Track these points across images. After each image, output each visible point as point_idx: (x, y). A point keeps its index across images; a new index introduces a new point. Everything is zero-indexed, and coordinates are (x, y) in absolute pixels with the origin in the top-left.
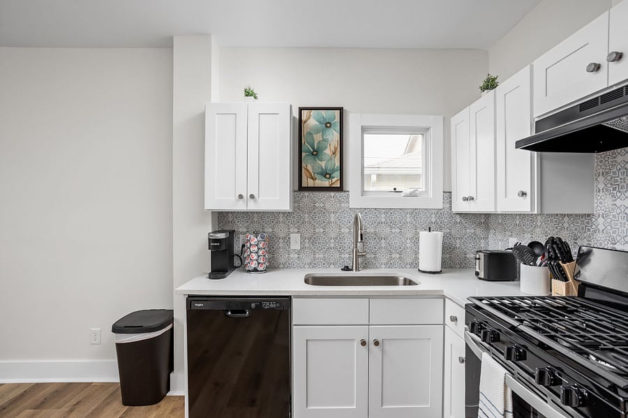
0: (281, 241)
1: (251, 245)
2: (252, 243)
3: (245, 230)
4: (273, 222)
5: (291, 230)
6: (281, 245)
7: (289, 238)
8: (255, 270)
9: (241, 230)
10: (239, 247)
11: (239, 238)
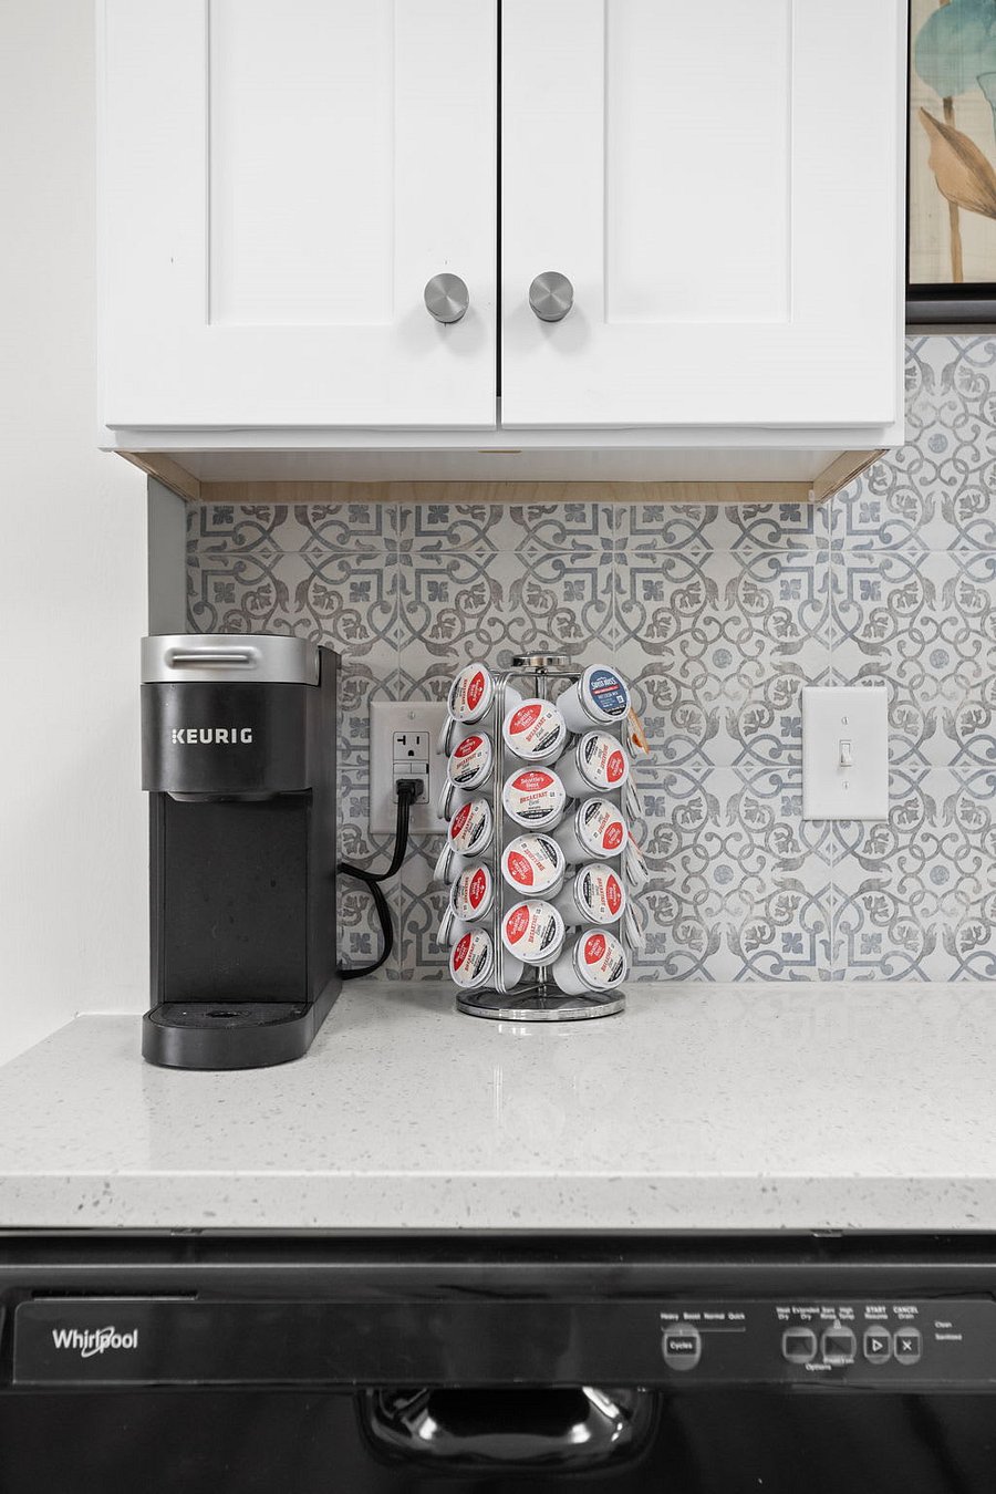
0: (723, 747)
1: (506, 764)
2: (521, 744)
3: (417, 660)
4: (652, 591)
5: (810, 658)
6: (723, 784)
7: (795, 727)
8: (537, 992)
9: (380, 658)
10: (364, 807)
11: (365, 726)
